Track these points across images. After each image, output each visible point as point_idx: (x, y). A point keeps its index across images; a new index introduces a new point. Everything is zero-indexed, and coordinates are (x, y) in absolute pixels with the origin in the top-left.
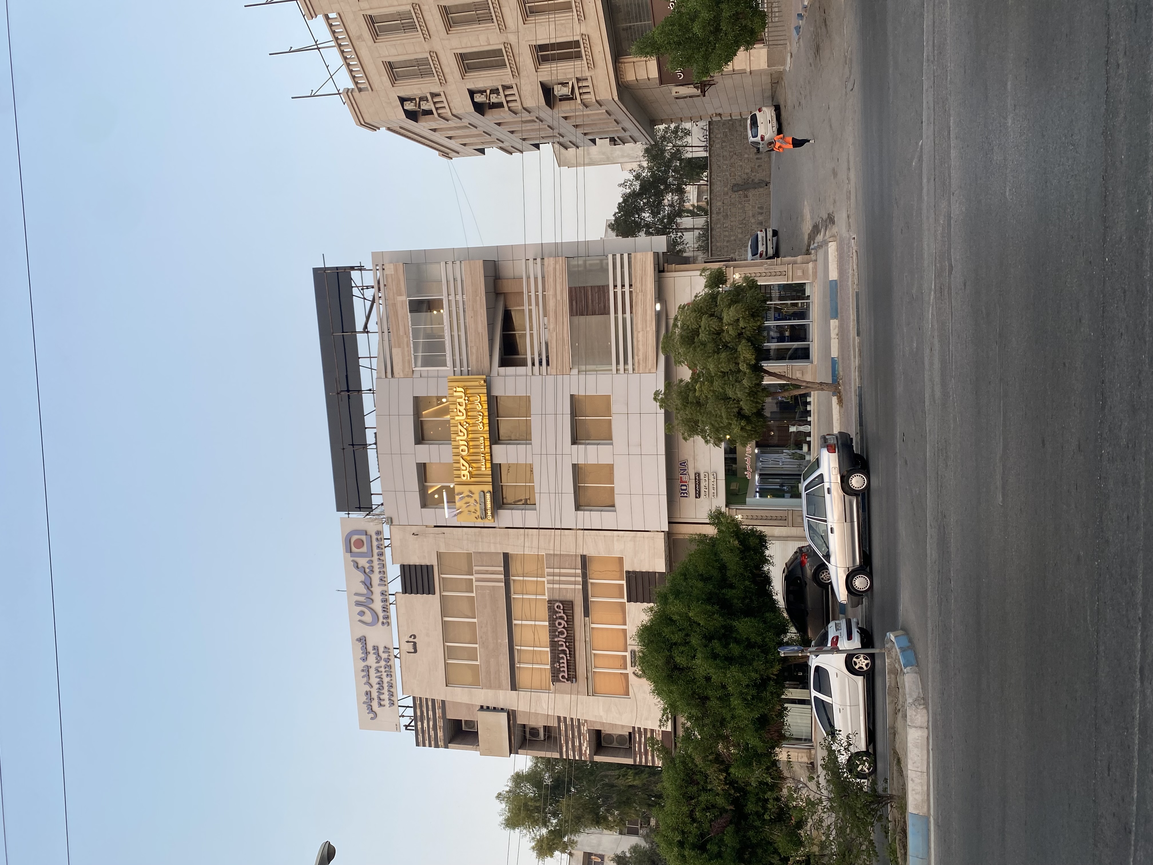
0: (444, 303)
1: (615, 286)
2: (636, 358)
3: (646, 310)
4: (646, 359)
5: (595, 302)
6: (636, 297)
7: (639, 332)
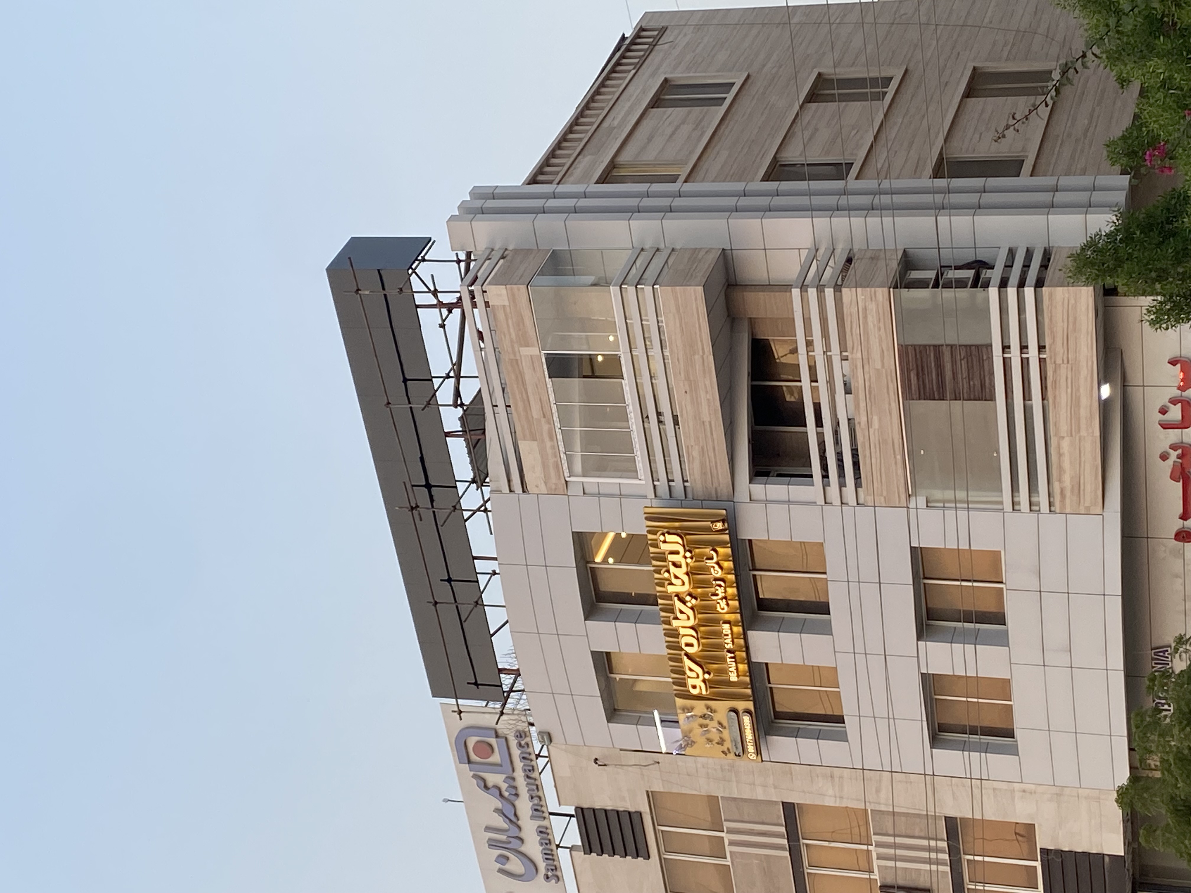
0: (623, 362)
1: (1006, 348)
2: (1056, 486)
3: (1078, 399)
4: (1078, 488)
5: (960, 376)
6: (1055, 371)
7: (1063, 437)
